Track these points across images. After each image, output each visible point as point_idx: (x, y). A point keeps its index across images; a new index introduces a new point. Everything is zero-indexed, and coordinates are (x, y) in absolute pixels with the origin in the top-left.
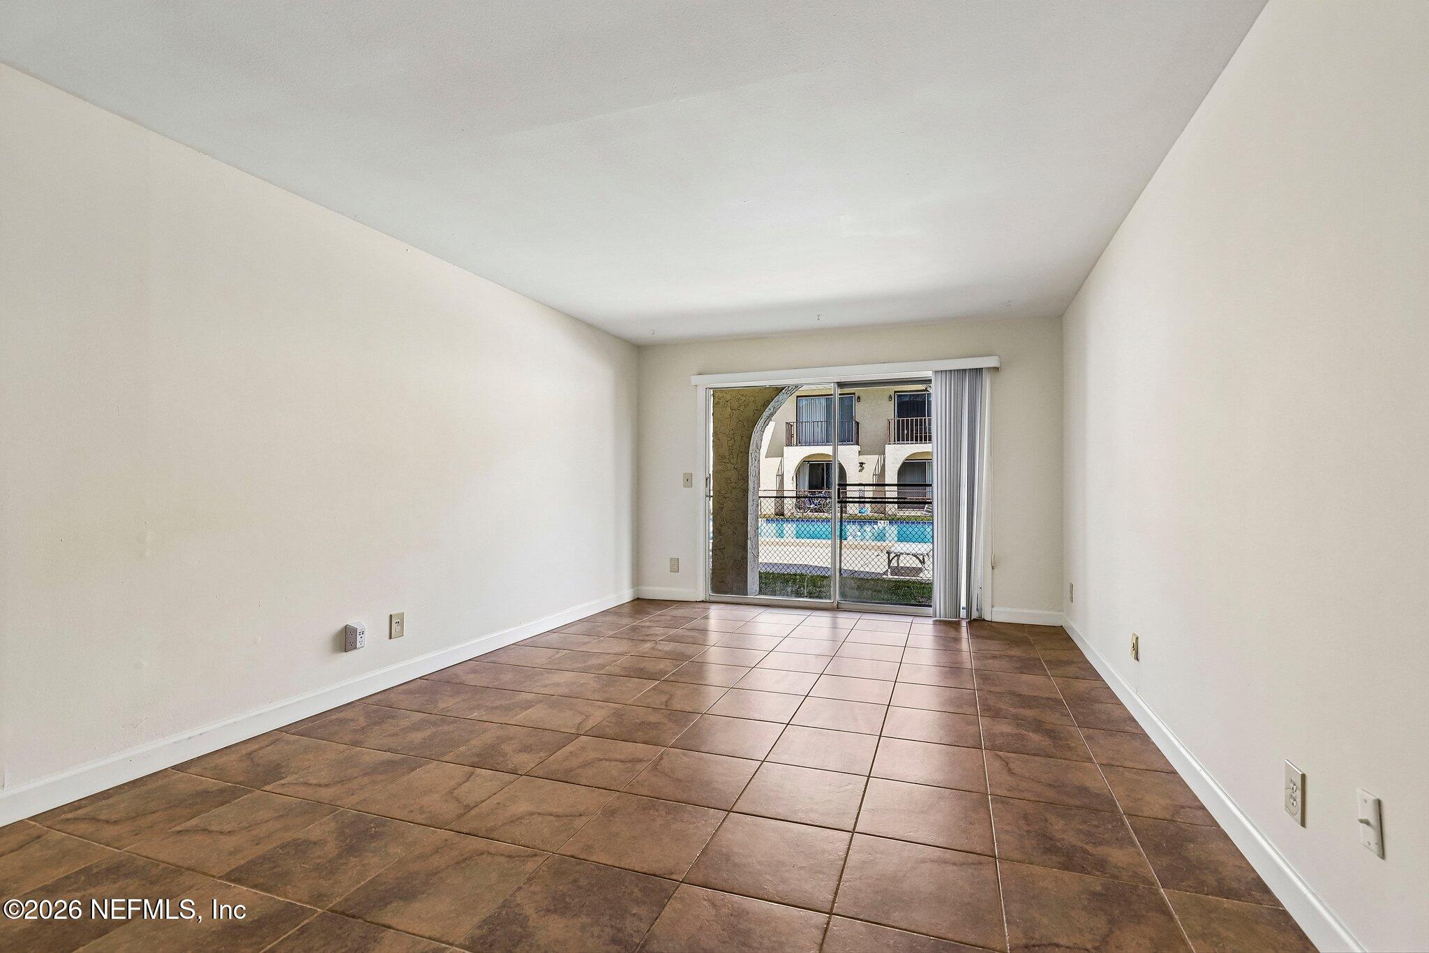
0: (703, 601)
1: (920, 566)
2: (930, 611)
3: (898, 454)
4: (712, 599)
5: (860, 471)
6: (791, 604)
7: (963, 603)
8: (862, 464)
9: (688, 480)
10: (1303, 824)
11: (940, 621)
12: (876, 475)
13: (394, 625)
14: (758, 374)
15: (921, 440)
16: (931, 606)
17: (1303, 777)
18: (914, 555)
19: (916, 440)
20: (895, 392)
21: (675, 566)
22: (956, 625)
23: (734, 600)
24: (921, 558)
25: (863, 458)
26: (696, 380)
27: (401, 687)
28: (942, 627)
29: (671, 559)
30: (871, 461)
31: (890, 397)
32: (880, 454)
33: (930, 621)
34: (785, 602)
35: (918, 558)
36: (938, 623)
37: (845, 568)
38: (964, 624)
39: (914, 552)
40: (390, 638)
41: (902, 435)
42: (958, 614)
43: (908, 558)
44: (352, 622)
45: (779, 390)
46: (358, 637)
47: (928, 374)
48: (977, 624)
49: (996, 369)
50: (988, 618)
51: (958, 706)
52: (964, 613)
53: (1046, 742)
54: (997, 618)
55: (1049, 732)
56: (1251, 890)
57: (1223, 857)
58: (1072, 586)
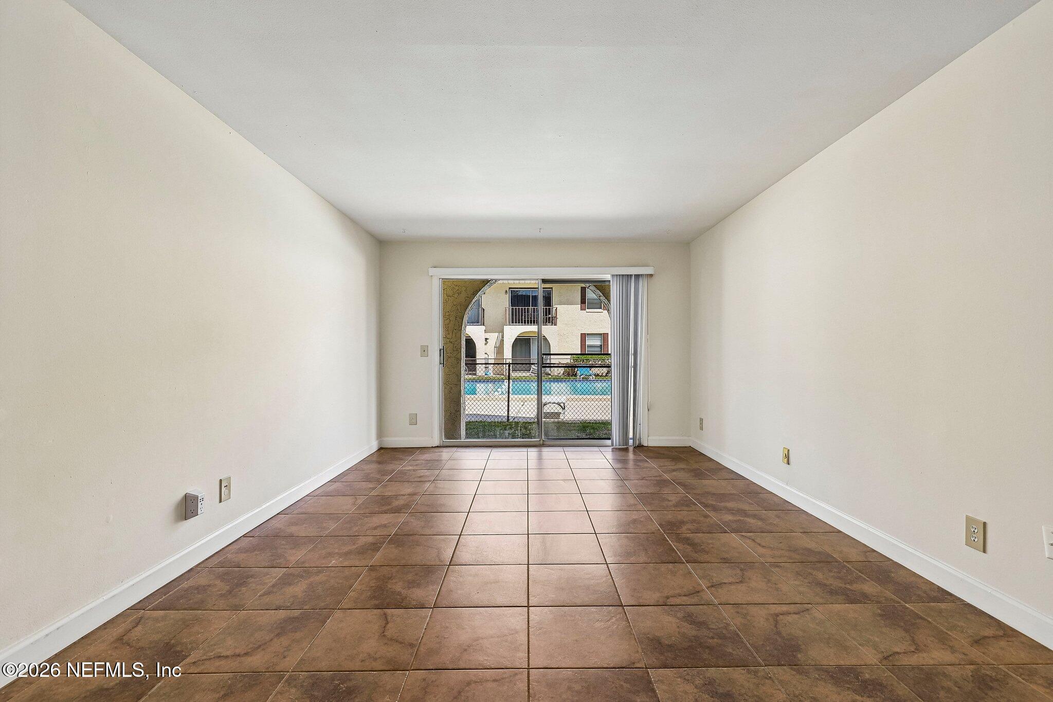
0: (437, 446)
1: (561, 411)
2: (609, 442)
3: (513, 332)
4: (445, 444)
5: (486, 344)
6: (511, 444)
7: (631, 435)
8: (486, 339)
9: (424, 351)
10: (984, 551)
11: (616, 449)
12: (496, 347)
13: (223, 489)
14: (472, 270)
15: (528, 323)
16: (609, 439)
17: (985, 524)
19: (525, 323)
20: (510, 288)
21: (413, 420)
22: (626, 450)
24: (562, 405)
25: (488, 335)
26: (432, 271)
27: (230, 547)
28: (618, 453)
29: (410, 414)
30: (493, 337)
31: (506, 292)
32: (499, 332)
33: (610, 449)
34: (494, 443)
36: (614, 450)
37: (512, 415)
38: (631, 449)
40: (220, 501)
41: (516, 319)
42: (627, 443)
43: (552, 406)
44: (192, 491)
45: (485, 282)
46: (199, 504)
47: (608, 277)
48: (639, 447)
49: (651, 275)
50: (645, 444)
51: (687, 506)
52: (631, 442)
53: (760, 523)
54: (651, 444)
55: (754, 516)
56: (944, 595)
57: (913, 579)
58: (701, 420)
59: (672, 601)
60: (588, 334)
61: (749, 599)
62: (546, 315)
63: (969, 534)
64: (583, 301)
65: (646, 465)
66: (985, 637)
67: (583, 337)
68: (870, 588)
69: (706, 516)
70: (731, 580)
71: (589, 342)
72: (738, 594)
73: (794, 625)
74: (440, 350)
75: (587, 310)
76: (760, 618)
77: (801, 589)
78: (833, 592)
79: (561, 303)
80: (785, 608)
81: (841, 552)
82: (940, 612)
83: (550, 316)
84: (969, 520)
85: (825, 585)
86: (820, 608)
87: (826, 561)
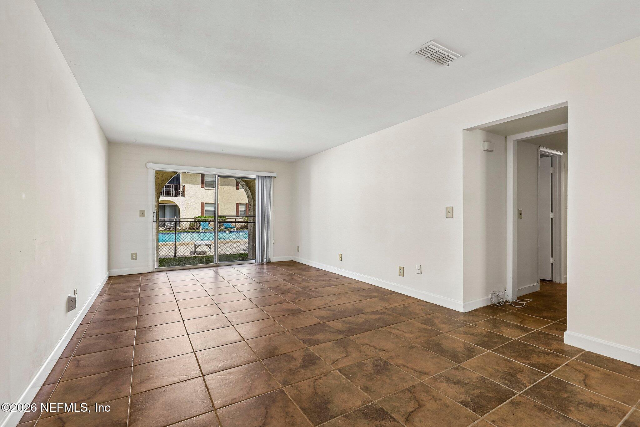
0: (152, 272)
2: (255, 261)
4: (159, 270)
6: (200, 267)
7: (265, 257)
9: (142, 214)
10: (404, 276)
11: (260, 264)
17: (403, 267)
18: (207, 245)
21: (134, 256)
22: (263, 264)
23: (171, 269)
28: (260, 266)
29: (132, 253)
33: (255, 264)
35: (208, 247)
36: (258, 264)
38: (265, 263)
39: (207, 244)
42: (263, 261)
46: (75, 302)
48: (269, 263)
49: (275, 177)
50: (272, 261)
51: (306, 281)
52: (265, 260)
53: (335, 283)
54: (274, 261)
55: (333, 281)
56: (393, 292)
57: (385, 290)
58: (298, 247)
59: (320, 307)
60: (206, 203)
61: (344, 302)
62: (177, 190)
63: (400, 271)
64: (203, 182)
65: (278, 269)
66: (404, 299)
67: (203, 205)
68: (375, 294)
69: (316, 283)
70: (335, 299)
71: (207, 208)
72: (340, 302)
73: (359, 306)
74: (154, 213)
75: (205, 188)
76: (349, 306)
77: (357, 298)
78: (365, 297)
79: (187, 183)
80: (354, 303)
81: (364, 287)
82: (394, 296)
83: (179, 191)
84: (400, 267)
85: (363, 296)
86: (364, 301)
87: (361, 290)
